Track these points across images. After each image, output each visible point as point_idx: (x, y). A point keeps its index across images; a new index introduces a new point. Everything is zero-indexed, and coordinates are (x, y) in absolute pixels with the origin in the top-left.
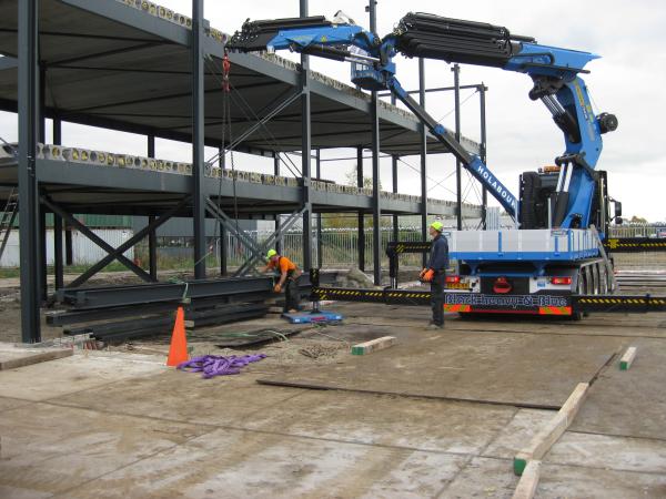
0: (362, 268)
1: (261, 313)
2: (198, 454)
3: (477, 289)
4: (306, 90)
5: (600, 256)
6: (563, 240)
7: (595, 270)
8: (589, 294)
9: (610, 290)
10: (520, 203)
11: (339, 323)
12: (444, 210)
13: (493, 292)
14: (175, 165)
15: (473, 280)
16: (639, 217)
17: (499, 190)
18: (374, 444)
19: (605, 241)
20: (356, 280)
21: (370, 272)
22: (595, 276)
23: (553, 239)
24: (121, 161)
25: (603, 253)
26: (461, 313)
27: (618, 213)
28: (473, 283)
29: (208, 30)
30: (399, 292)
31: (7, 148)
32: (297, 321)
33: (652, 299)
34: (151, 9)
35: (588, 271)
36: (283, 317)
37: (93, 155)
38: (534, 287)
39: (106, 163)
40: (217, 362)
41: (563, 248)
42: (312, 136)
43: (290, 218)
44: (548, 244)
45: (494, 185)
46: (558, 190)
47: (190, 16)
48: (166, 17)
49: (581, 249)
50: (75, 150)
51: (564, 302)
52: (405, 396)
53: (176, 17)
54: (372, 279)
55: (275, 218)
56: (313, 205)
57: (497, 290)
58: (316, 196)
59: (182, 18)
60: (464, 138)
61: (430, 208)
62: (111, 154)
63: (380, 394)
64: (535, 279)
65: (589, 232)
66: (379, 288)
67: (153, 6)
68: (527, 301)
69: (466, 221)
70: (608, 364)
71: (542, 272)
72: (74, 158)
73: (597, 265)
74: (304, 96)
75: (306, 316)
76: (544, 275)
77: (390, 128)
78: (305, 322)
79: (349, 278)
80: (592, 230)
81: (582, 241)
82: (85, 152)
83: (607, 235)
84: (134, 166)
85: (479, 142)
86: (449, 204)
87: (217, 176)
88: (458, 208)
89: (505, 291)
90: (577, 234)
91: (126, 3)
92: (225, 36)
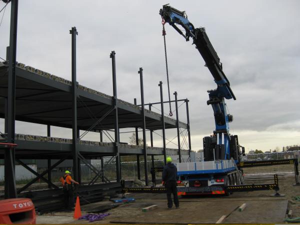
0: (139, 179)
1: (101, 199)
3: (188, 185)
4: (116, 107)
5: (236, 170)
6: (219, 165)
7: (234, 175)
8: (232, 185)
9: (241, 183)
11: (134, 202)
13: (194, 187)
14: (66, 140)
15: (186, 182)
19: (238, 164)
20: (137, 184)
21: (143, 180)
22: (235, 178)
23: (216, 165)
24: (46, 139)
25: (237, 168)
26: (182, 196)
27: (244, 151)
28: (186, 184)
29: (78, 86)
30: (157, 188)
31: (2, 135)
32: (117, 201)
33: (255, 186)
34: (56, 79)
35: (231, 176)
36: (110, 200)
37: (35, 137)
38: (210, 184)
39: (40, 140)
40: (93, 217)
41: (220, 168)
43: (112, 158)
44: (214, 167)
46: (218, 143)
47: (71, 80)
48: (62, 82)
49: (227, 167)
50: (28, 136)
51: (221, 189)
53: (66, 81)
54: (144, 183)
55: (101, 159)
56: (120, 153)
58: (121, 150)
59: (68, 82)
60: (180, 122)
61: (167, 152)
62: (42, 137)
64: (210, 180)
65: (231, 160)
66: (148, 187)
67: (57, 77)
68: (207, 189)
70: (235, 210)
71: (212, 178)
72: (28, 139)
73: (232, 174)
74: (115, 109)
75: (120, 200)
76: (213, 179)
78: (120, 202)
79: (135, 183)
81: (227, 164)
82: (32, 136)
83: (239, 161)
84: (50, 141)
85: (187, 123)
86: (175, 150)
87: (82, 144)
88: (179, 152)
89: (198, 186)
90: (225, 162)
91: (47, 77)
92: (84, 88)
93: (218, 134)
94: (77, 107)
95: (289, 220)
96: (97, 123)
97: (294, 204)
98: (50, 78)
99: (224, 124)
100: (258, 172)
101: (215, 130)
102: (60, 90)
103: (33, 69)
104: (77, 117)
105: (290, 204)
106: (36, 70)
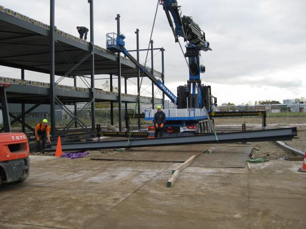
0: (112, 125)
2: (82, 175)
4: (93, 53)
5: (207, 119)
6: (192, 113)
8: (203, 132)
9: (212, 131)
10: (178, 98)
12: (147, 101)
13: (167, 132)
14: (44, 84)
16: (231, 103)
17: (169, 93)
18: (133, 171)
19: (210, 113)
20: (111, 129)
21: (116, 127)
22: (205, 126)
23: (188, 112)
24: (24, 82)
25: (208, 117)
27: (216, 102)
29: (56, 30)
34: (35, 23)
35: (202, 124)
37: (14, 80)
38: (182, 130)
39: (19, 83)
41: (192, 115)
42: (95, 69)
43: (86, 104)
44: (186, 114)
45: (167, 91)
46: (192, 93)
47: (49, 25)
48: (40, 26)
49: (199, 116)
50: (8, 78)
52: (139, 161)
53: (44, 25)
54: (118, 129)
55: (74, 104)
56: (95, 99)
57: (168, 131)
58: (96, 96)
59: (46, 26)
60: (155, 71)
61: (141, 100)
63: (131, 161)
64: (182, 127)
65: (203, 109)
67: (36, 21)
68: (179, 135)
69: (156, 105)
70: (204, 152)
71: (185, 124)
72: (8, 81)
73: (206, 122)
74: (92, 55)
77: (124, 67)
80: (204, 109)
81: (199, 113)
82: (11, 79)
83: (211, 110)
84: (29, 84)
85: (161, 72)
86: (149, 98)
87: (59, 88)
88: (152, 100)
89: (171, 131)
90: (198, 110)
91: (26, 20)
92: (62, 32)
93: (192, 84)
94: (55, 52)
95: (251, 160)
96: (73, 68)
97: (258, 150)
98: (29, 21)
99: (198, 74)
100: (228, 123)
101: (188, 80)
102: (38, 34)
103: (12, 12)
104: (55, 62)
105: (254, 150)
106: (15, 13)
